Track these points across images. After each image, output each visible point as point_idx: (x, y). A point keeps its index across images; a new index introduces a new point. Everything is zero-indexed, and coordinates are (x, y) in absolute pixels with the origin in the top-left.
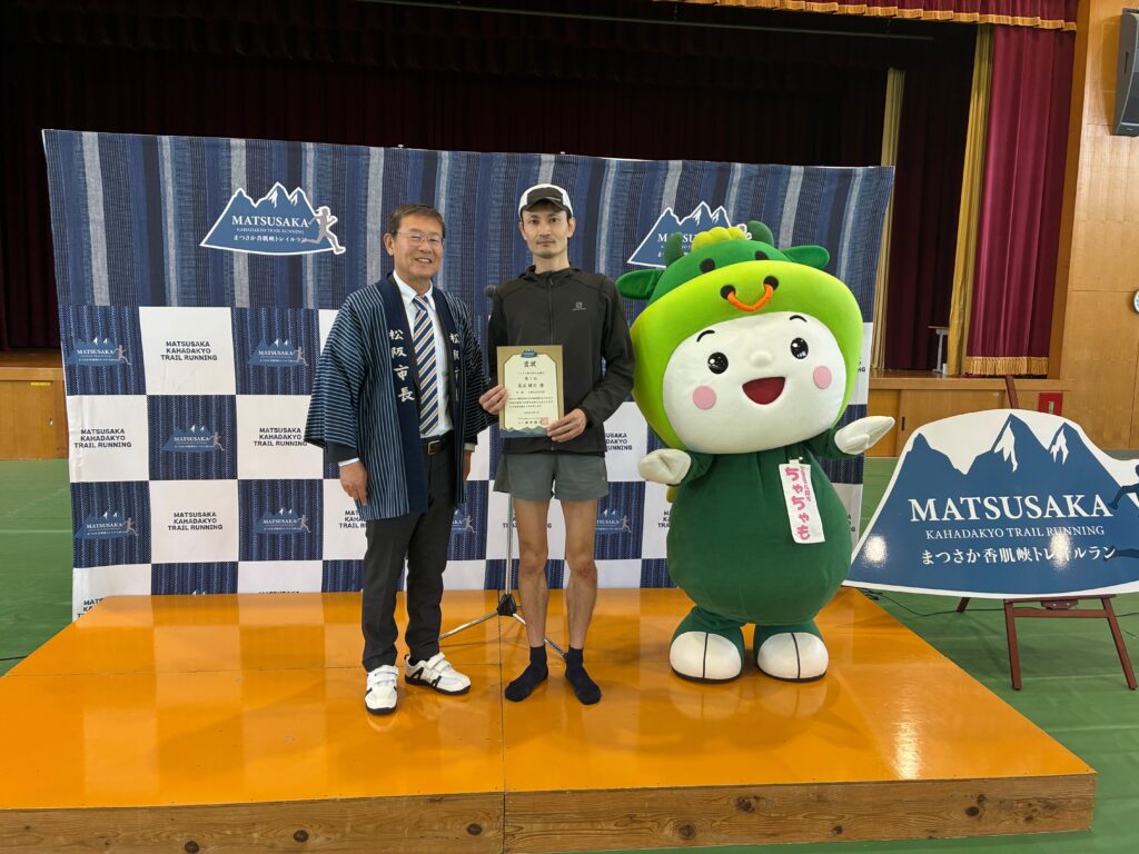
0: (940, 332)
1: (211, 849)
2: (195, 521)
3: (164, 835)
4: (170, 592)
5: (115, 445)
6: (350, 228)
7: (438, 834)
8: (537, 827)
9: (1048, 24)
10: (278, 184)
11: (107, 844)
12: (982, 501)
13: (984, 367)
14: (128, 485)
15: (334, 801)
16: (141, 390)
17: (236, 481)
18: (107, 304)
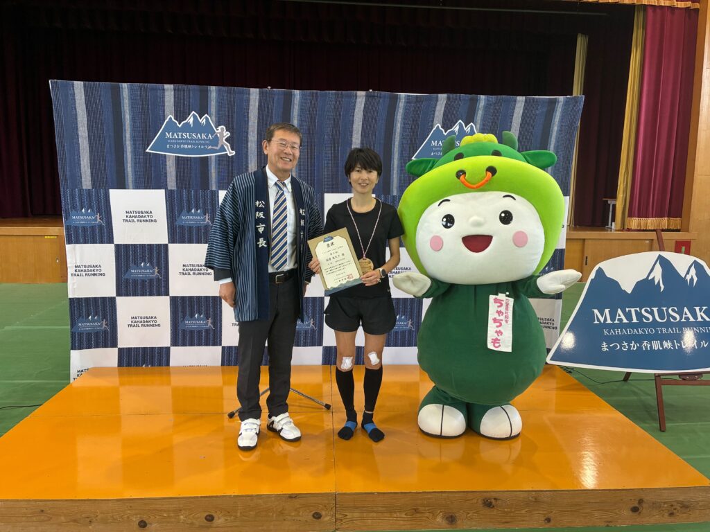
0: (611, 202)
1: (155, 525)
2: (144, 322)
3: (126, 516)
4: (129, 365)
5: (95, 275)
6: (238, 139)
7: (294, 518)
8: (356, 515)
9: (681, 5)
10: (193, 112)
11: (90, 522)
12: (641, 310)
13: (639, 225)
14: (104, 299)
15: (230, 496)
16: (110, 240)
17: (168, 297)
18: (90, 188)
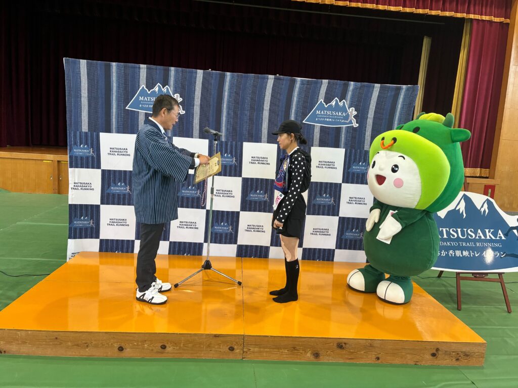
1: (128, 350)
2: (118, 222)
4: (107, 251)
5: (88, 189)
6: (187, 103)
7: (217, 349)
8: (256, 349)
9: (497, 20)
10: (159, 84)
11: (87, 346)
12: (449, 230)
14: (92, 206)
15: (177, 334)
16: (99, 167)
18: (87, 131)
